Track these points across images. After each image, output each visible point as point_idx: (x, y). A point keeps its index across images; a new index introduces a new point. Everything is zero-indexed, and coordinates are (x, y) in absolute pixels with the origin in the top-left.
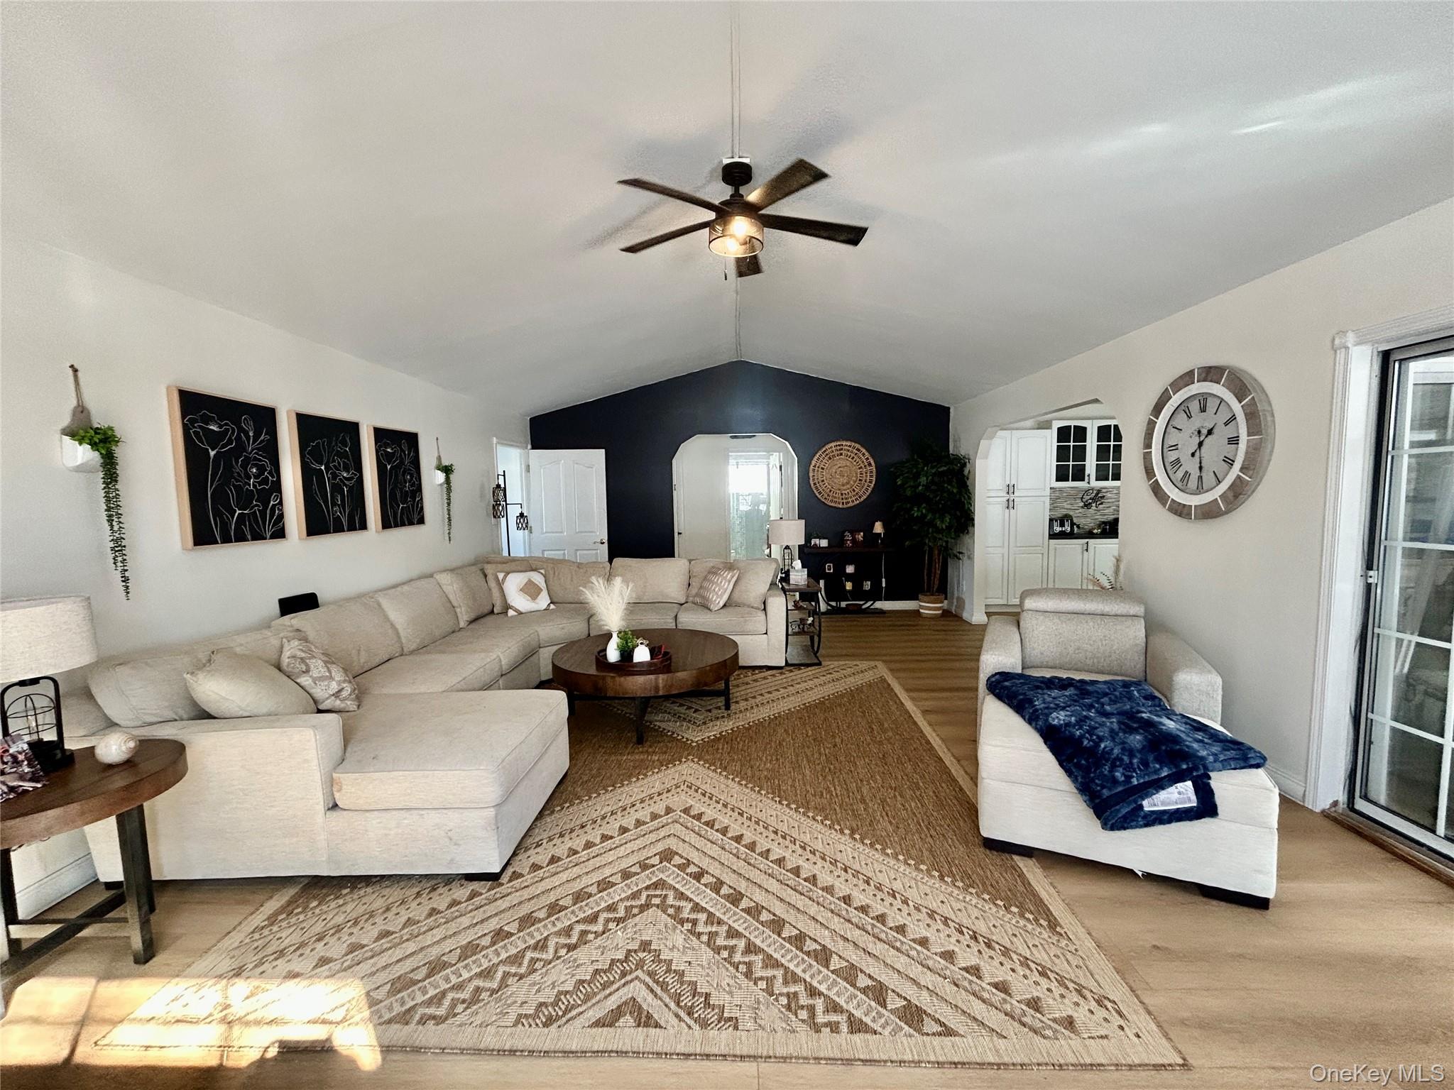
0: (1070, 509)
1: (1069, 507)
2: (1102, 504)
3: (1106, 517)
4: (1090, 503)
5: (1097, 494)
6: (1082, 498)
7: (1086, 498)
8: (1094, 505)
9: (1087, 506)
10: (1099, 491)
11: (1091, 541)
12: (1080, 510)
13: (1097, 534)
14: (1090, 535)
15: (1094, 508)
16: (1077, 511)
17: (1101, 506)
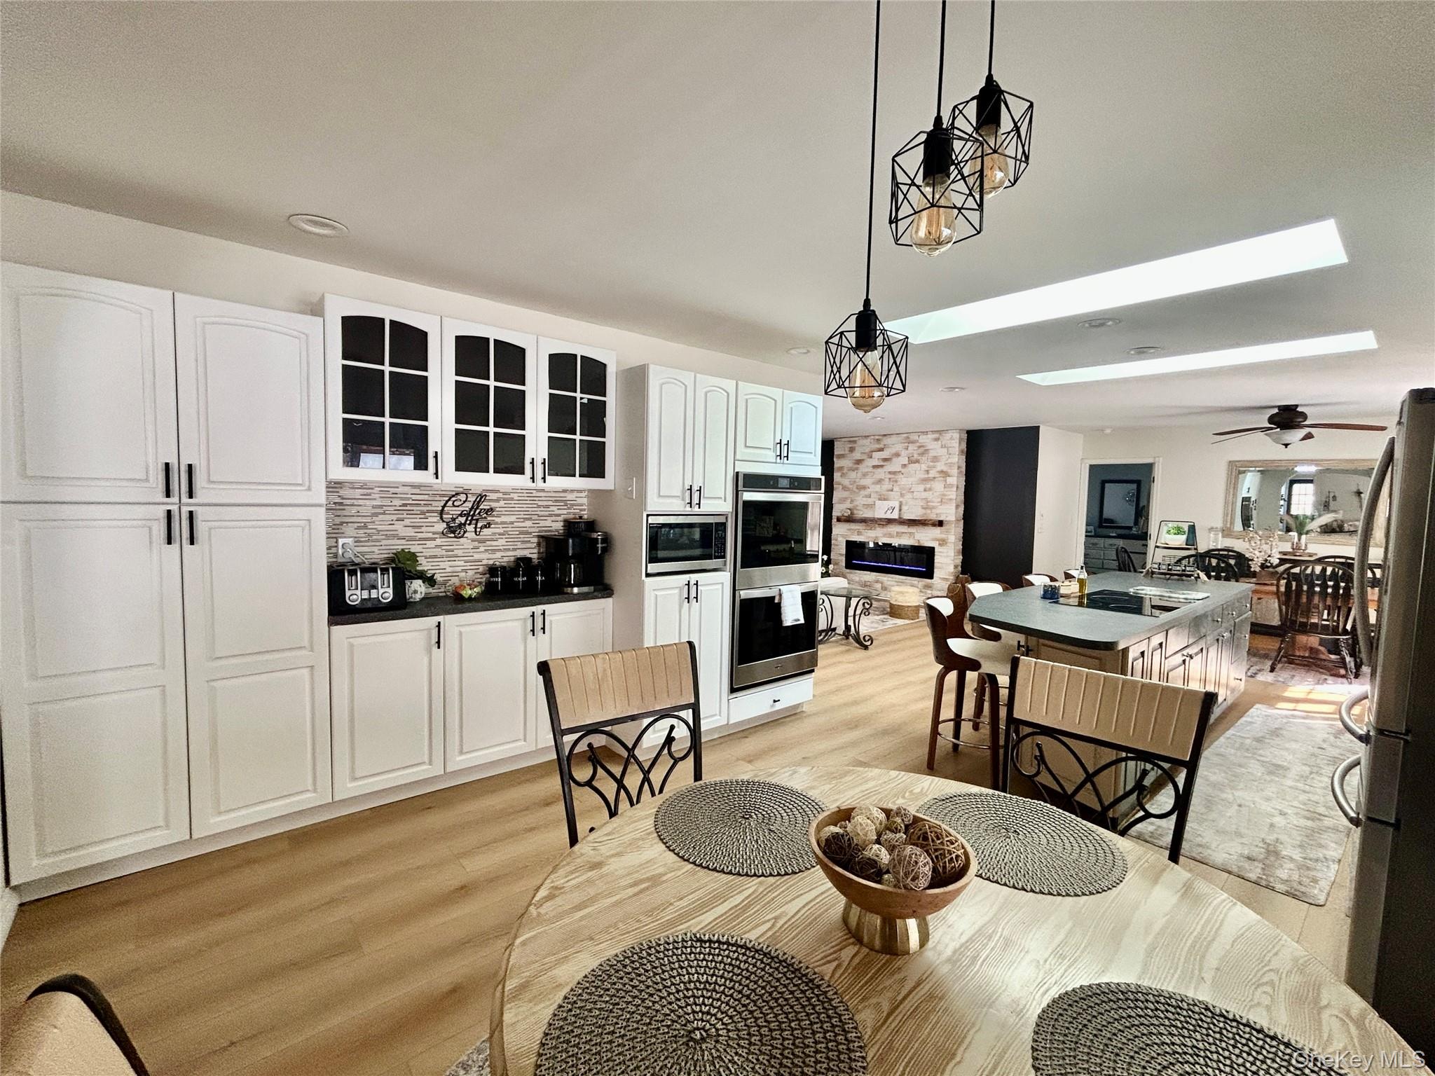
0: (412, 539)
1: (410, 532)
2: (488, 526)
3: (499, 555)
4: (461, 525)
5: (477, 504)
6: (442, 512)
7: (452, 511)
8: (470, 528)
9: (454, 530)
10: (481, 498)
11: (452, 622)
12: (439, 542)
13: (470, 599)
14: (456, 602)
15: (471, 535)
16: (430, 544)
17: (485, 531)
